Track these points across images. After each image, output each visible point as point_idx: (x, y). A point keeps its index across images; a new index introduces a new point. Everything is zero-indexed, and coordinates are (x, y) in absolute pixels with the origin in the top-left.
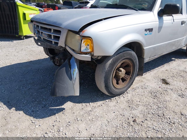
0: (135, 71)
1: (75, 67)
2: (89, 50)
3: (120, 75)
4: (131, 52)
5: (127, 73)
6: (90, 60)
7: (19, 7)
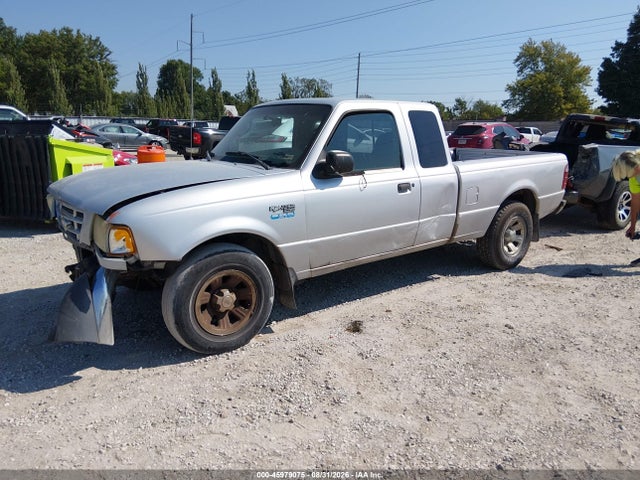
0: (263, 301)
1: (102, 286)
2: (129, 250)
3: (219, 302)
4: (246, 255)
5: (242, 302)
6: (125, 268)
7: (56, 150)
